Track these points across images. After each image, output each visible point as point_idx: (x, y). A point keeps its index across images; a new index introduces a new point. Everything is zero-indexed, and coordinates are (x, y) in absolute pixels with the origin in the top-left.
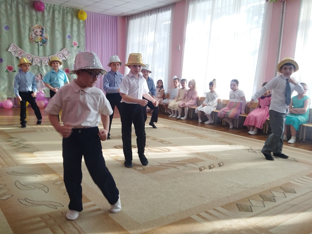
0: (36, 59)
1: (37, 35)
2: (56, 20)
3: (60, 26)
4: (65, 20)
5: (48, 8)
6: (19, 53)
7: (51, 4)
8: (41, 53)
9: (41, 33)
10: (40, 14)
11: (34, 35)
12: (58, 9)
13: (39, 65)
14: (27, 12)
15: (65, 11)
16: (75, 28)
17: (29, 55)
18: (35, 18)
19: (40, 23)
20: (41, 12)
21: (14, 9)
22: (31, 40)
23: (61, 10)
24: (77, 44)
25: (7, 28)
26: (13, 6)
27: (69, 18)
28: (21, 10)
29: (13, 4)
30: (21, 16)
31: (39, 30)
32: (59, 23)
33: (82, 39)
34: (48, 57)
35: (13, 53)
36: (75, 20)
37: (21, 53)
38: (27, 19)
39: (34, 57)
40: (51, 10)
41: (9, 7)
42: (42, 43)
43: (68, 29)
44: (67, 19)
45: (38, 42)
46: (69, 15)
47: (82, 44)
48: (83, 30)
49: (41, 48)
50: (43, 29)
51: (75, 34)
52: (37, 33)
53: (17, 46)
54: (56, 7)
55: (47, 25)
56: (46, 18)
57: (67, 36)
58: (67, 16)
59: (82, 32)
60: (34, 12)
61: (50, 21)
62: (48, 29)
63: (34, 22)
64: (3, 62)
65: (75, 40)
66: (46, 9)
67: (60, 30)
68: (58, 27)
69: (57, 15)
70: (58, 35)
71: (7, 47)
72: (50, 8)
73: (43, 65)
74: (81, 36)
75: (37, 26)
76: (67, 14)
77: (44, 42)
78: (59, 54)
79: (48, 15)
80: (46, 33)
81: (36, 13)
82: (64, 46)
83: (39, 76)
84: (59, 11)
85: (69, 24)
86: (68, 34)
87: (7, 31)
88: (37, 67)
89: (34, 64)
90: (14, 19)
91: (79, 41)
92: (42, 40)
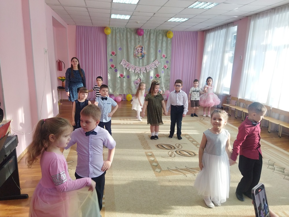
0: (137, 68)
1: (139, 52)
2: (151, 40)
3: (154, 44)
4: (158, 39)
5: (146, 33)
6: (127, 65)
7: (149, 29)
8: (141, 65)
9: (141, 51)
10: (141, 37)
11: (136, 52)
12: (153, 32)
13: (139, 72)
14: (133, 37)
15: (158, 33)
16: (164, 45)
17: (133, 66)
18: (137, 41)
19: (141, 44)
20: (141, 36)
21: (125, 36)
22: (135, 56)
23: (155, 32)
24: (166, 56)
25: (120, 49)
26: (124, 34)
27: (161, 38)
28: (129, 36)
29: (124, 32)
30: (129, 40)
31: (140, 49)
32: (153, 42)
33: (169, 52)
34: (145, 67)
35: (123, 66)
36: (165, 39)
37: (128, 65)
38: (133, 41)
39: (136, 67)
40: (149, 33)
41: (121, 35)
42: (141, 57)
43: (160, 46)
44: (159, 39)
45: (139, 57)
46: (161, 35)
47: (169, 55)
48: (170, 45)
49: (141, 61)
50: (142, 48)
51: (164, 49)
52: (138, 51)
53: (126, 61)
54: (152, 31)
55: (145, 44)
56: (145, 40)
57: (158, 51)
58: (159, 37)
59: (170, 47)
60: (137, 37)
61: (147, 42)
62: (146, 47)
63: (137, 43)
64: (118, 72)
65: (164, 53)
66: (145, 33)
67: (154, 47)
68: (152, 45)
69: (152, 37)
70: (152, 51)
71: (120, 61)
72: (148, 32)
73: (142, 72)
74: (168, 50)
75: (139, 46)
76: (159, 35)
77: (143, 56)
78: (152, 64)
79: (146, 37)
80: (144, 50)
81: (139, 37)
82: (156, 58)
83: (139, 80)
84: (154, 34)
85: (160, 42)
86: (159, 49)
87: (120, 51)
88: (138, 74)
89: (136, 72)
90: (125, 43)
91: (167, 54)
92: (142, 55)
